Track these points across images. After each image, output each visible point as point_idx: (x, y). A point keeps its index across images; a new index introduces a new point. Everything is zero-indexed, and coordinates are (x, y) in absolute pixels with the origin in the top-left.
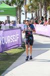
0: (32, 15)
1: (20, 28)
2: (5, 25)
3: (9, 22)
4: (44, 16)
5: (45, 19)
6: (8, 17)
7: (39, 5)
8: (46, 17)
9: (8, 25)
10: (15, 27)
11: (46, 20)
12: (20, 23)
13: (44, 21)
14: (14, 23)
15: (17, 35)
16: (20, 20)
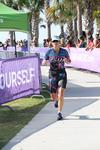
0: (62, 28)
1: (37, 55)
2: (5, 49)
3: (14, 43)
4: (87, 31)
5: (88, 37)
6: (12, 34)
7: (75, 7)
8: (91, 33)
9: (11, 49)
10: (27, 53)
11: (91, 39)
12: (36, 45)
13: (87, 41)
14: (25, 45)
15: (31, 70)
16: (37, 39)
